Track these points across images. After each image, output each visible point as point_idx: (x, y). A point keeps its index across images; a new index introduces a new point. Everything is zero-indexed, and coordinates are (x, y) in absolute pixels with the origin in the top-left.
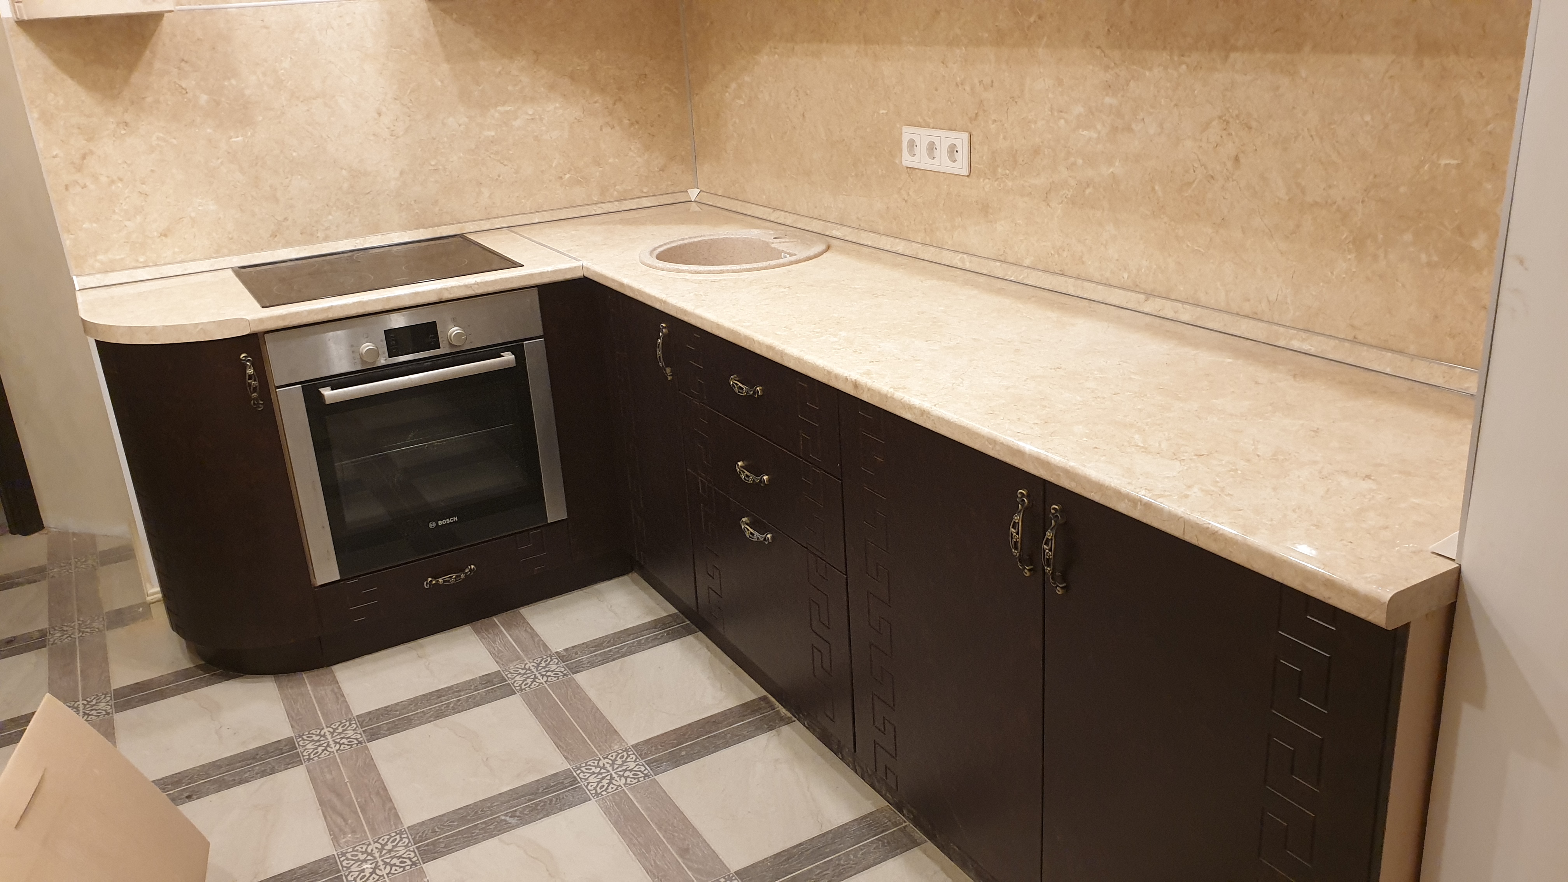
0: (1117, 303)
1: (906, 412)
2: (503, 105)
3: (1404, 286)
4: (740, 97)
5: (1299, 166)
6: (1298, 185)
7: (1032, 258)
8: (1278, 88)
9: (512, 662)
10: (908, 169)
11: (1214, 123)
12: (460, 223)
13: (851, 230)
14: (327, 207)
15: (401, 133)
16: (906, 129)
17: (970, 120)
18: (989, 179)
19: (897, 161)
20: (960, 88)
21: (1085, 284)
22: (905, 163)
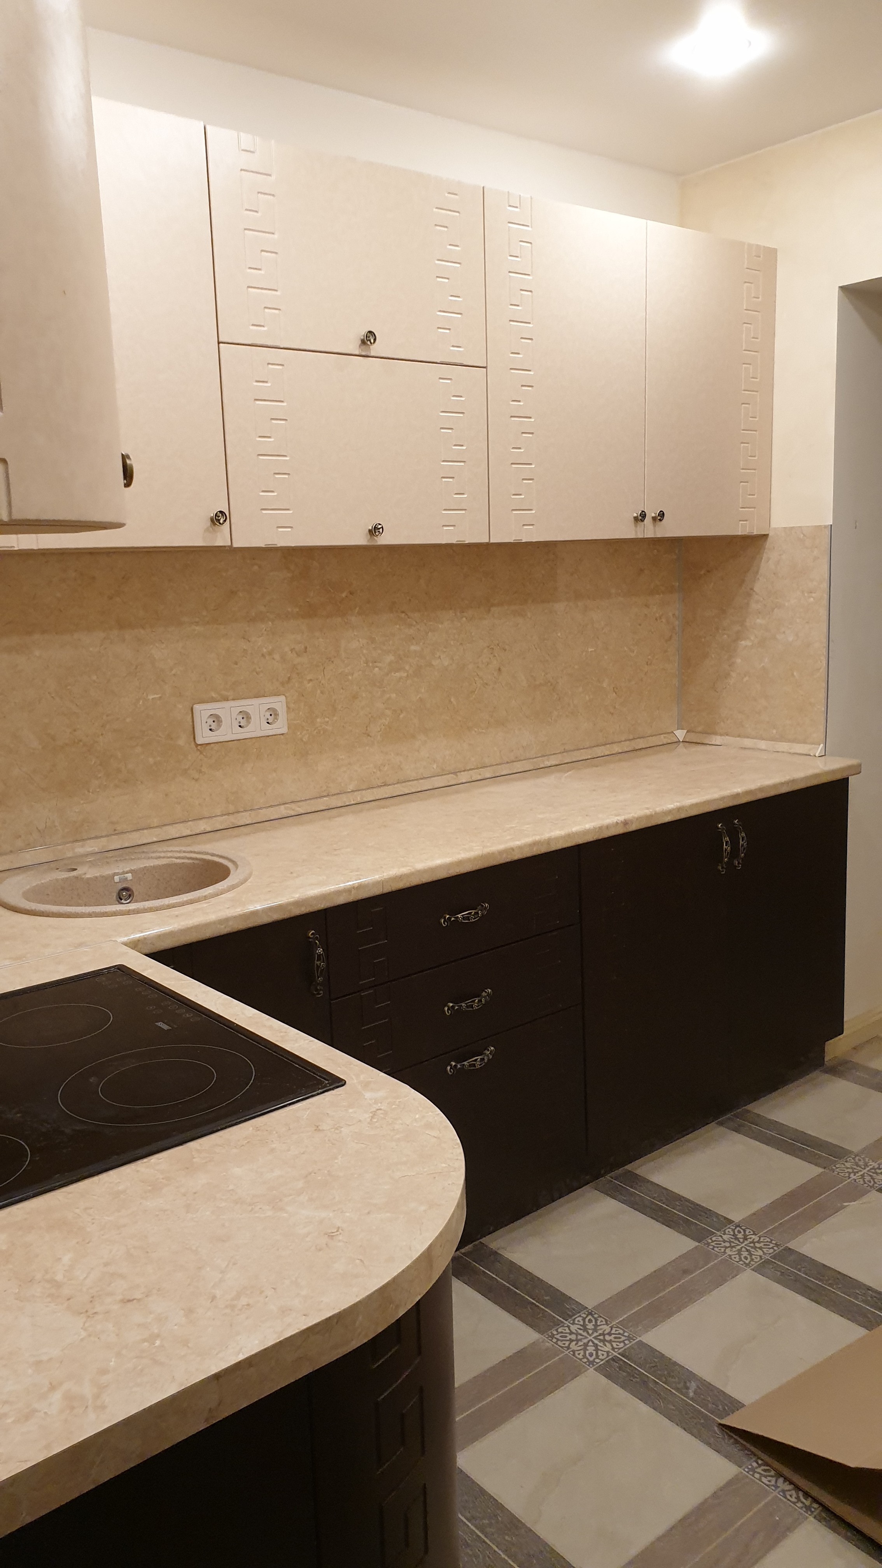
10: (200, 746)
16: (198, 707)
17: (283, 684)
18: (307, 730)
19: (181, 742)
20: (267, 657)
21: (410, 783)
22: (200, 741)
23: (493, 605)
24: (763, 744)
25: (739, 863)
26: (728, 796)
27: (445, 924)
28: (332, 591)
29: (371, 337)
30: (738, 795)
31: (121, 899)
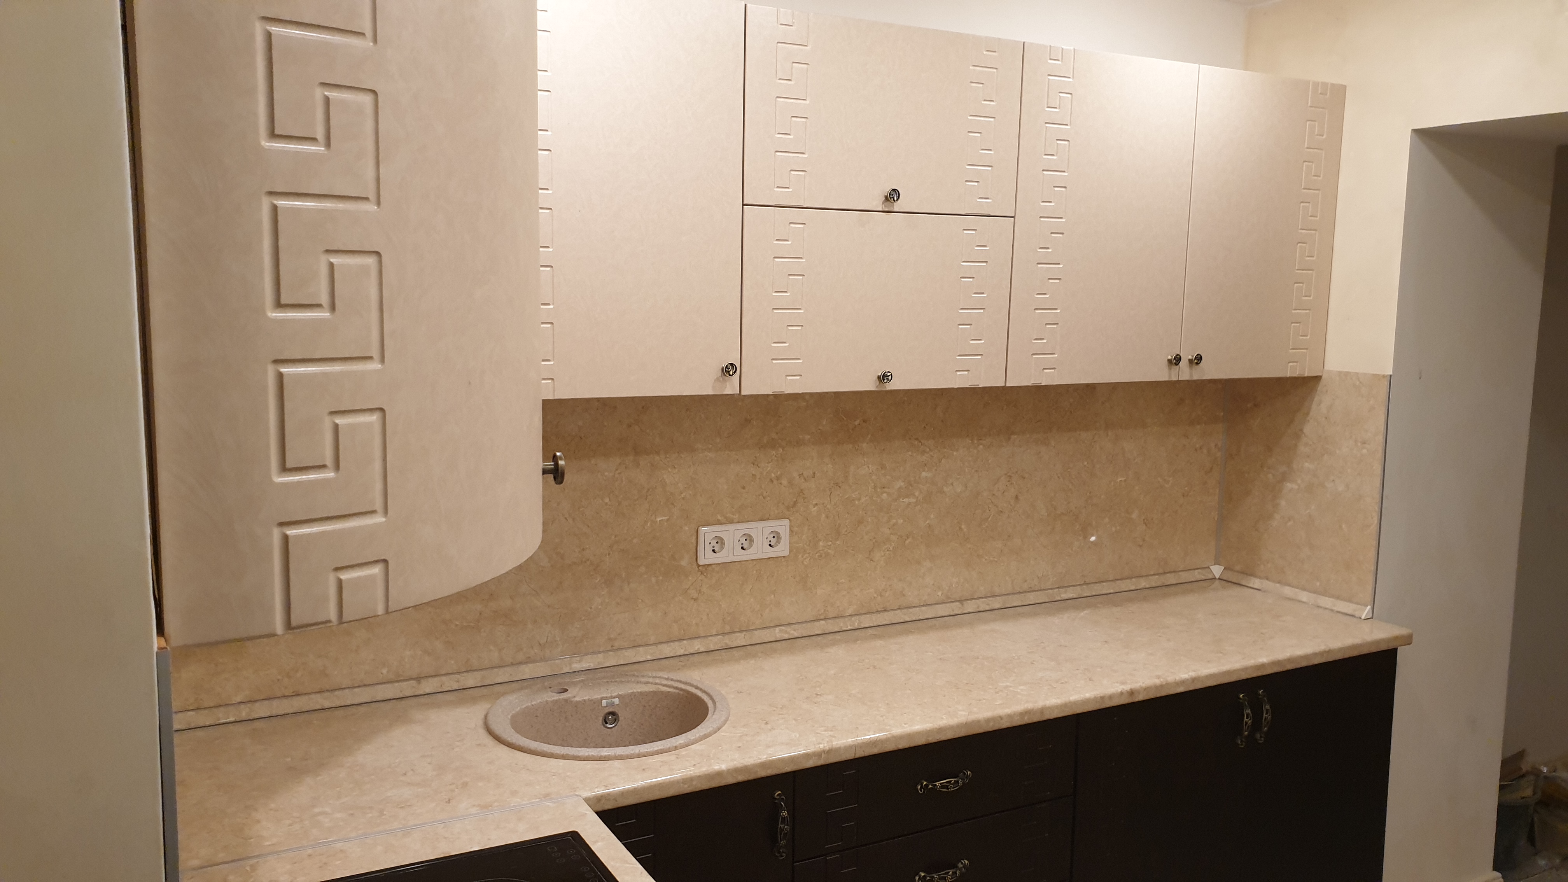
10: (701, 567)
17: (788, 508)
18: (809, 553)
19: (684, 563)
20: (775, 482)
21: (911, 610)
22: (701, 562)
23: (1013, 433)
24: (1304, 596)
25: (1261, 737)
26: (1251, 667)
27: (921, 791)
28: (845, 419)
29: (895, 195)
30: (1263, 666)
31: (607, 723)
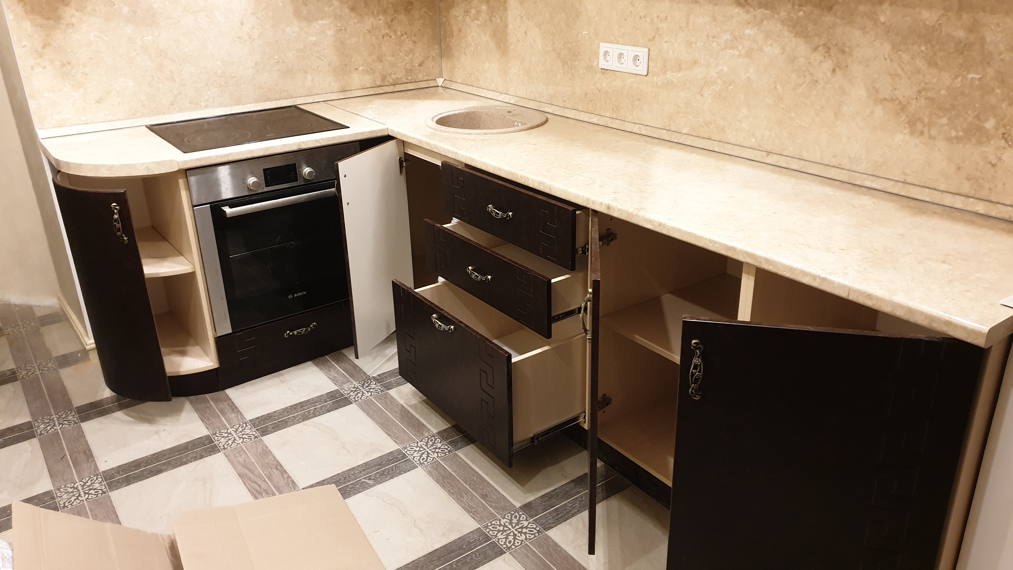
0: (748, 157)
1: (648, 224)
2: (322, 19)
3: (939, 149)
4: (477, 19)
5: (876, 76)
6: (874, 87)
7: (689, 128)
8: (865, 28)
9: (345, 384)
10: (602, 70)
11: (820, 48)
12: (292, 98)
13: (558, 107)
14: (207, 86)
15: (256, 37)
16: (602, 44)
17: (649, 40)
18: (661, 78)
20: (643, 19)
21: (726, 145)
22: (601, 66)
